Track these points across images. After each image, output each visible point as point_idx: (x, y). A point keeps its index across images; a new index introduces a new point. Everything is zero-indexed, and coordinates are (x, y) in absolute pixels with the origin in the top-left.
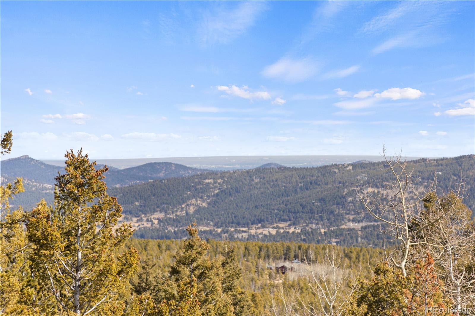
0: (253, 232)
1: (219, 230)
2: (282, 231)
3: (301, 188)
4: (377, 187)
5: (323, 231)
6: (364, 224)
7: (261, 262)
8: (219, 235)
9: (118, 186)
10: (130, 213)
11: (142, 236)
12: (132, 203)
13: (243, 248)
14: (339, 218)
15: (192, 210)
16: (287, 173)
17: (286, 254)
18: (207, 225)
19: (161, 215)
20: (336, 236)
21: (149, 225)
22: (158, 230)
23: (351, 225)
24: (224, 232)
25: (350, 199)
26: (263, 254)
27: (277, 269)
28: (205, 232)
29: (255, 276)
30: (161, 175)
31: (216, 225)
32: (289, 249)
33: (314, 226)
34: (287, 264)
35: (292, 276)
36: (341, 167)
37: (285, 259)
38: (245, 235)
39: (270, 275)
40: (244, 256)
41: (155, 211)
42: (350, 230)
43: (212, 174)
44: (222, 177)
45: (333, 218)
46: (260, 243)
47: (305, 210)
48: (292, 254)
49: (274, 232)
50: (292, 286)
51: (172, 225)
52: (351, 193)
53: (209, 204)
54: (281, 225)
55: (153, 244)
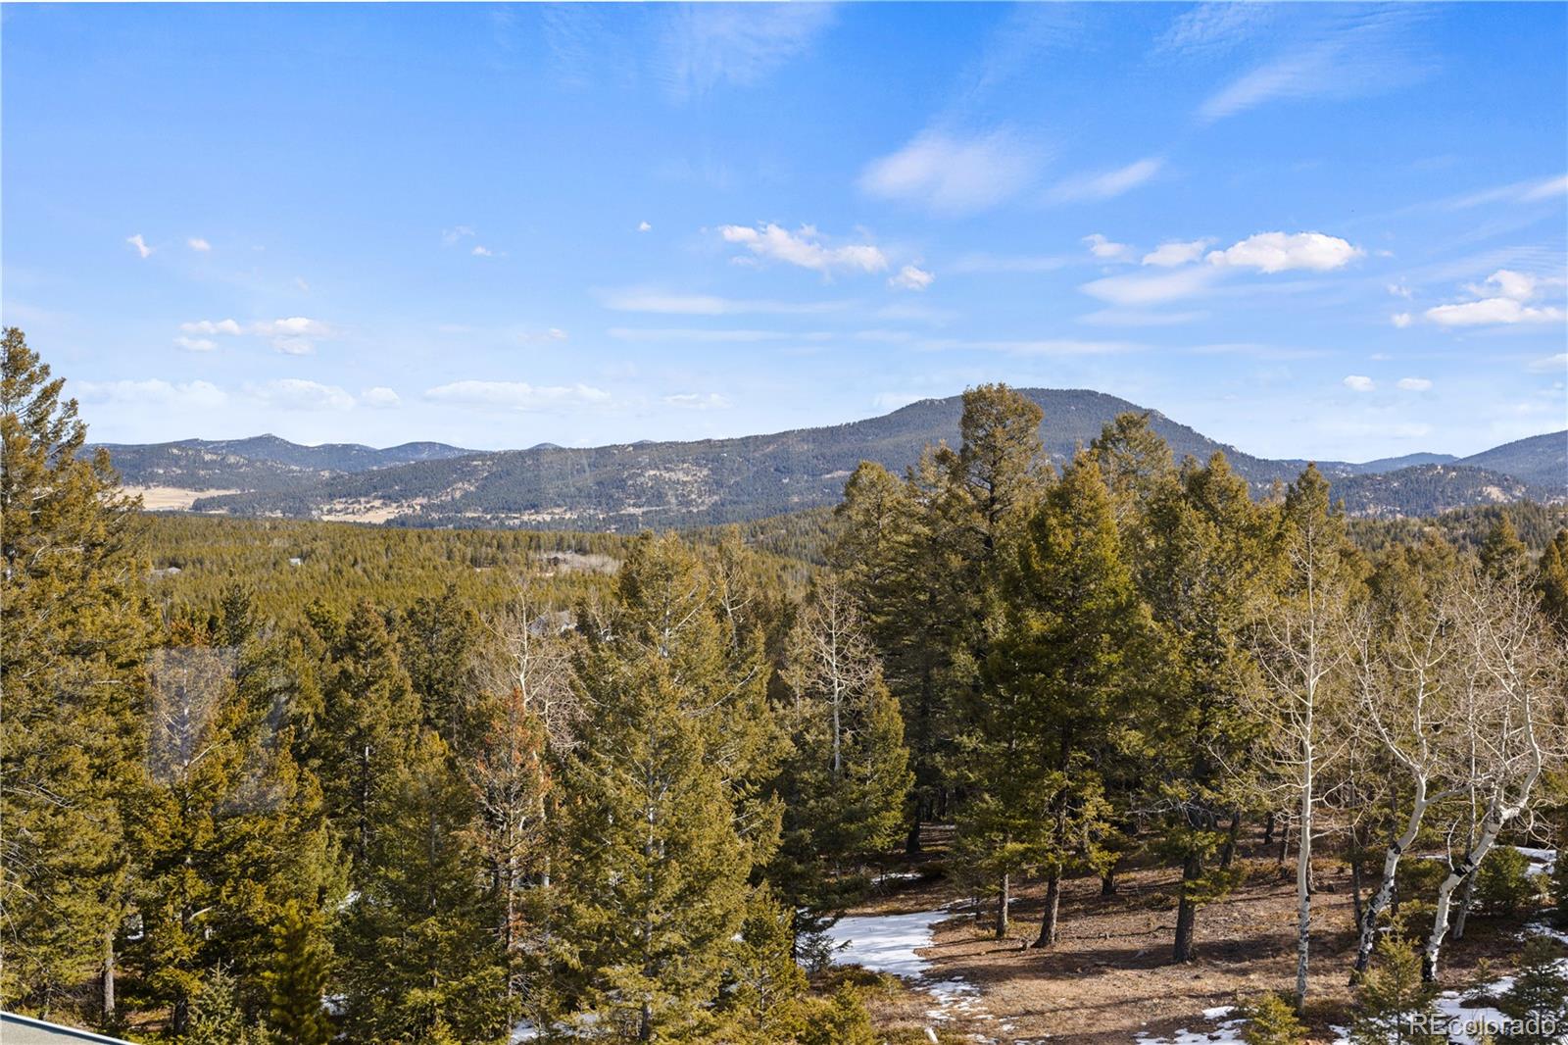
0: (525, 518)
1: (489, 517)
2: (557, 517)
3: (577, 471)
4: (659, 469)
5: (601, 517)
6: (645, 509)
7: (532, 554)
8: (489, 522)
9: (375, 468)
10: (390, 498)
11: (403, 524)
12: (391, 487)
13: (512, 539)
14: (620, 503)
15: (458, 494)
16: (563, 455)
17: (558, 545)
18: (475, 511)
19: (424, 501)
20: (616, 522)
21: (411, 511)
22: (420, 517)
23: (632, 510)
24: (493, 518)
25: (630, 482)
26: (533, 544)
27: (549, 561)
28: (473, 518)
29: (525, 569)
30: (424, 456)
31: (485, 511)
32: (562, 539)
33: (592, 512)
34: (560, 555)
35: (564, 569)
36: (621, 448)
37: (558, 550)
38: (517, 522)
39: (541, 568)
40: (514, 547)
41: (417, 496)
42: (629, 515)
43: (482, 455)
44: (492, 459)
45: (612, 504)
46: (531, 533)
47: (583, 494)
48: (565, 544)
49: (548, 518)
50: (564, 580)
51: (436, 512)
52: (630, 477)
53: (477, 488)
54: (557, 511)
55: (412, 534)
